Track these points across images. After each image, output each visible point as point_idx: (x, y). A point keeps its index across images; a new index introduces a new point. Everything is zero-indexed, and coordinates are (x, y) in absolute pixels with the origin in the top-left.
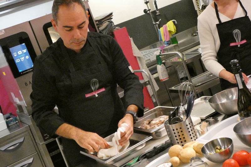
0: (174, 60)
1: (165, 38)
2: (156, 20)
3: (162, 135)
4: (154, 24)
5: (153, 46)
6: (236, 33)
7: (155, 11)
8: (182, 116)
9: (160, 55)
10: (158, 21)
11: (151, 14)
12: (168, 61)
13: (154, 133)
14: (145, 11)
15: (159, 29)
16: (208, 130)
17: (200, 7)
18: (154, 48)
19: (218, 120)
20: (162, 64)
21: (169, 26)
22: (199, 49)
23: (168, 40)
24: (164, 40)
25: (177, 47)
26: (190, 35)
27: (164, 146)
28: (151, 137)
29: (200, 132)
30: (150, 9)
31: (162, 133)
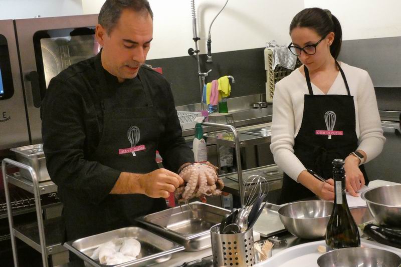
0: (221, 135)
1: (210, 100)
2: (204, 70)
3: (200, 247)
4: (200, 75)
5: (188, 107)
6: (330, 117)
7: (206, 55)
8: (241, 225)
9: (202, 124)
10: (206, 72)
11: (198, 57)
12: (212, 136)
13: (188, 242)
14: (190, 51)
15: (206, 84)
16: (271, 256)
17: (272, 67)
18: (190, 111)
19: (287, 242)
20: (202, 139)
21: (221, 84)
22: (263, 129)
23: (215, 103)
24: (208, 103)
25: (231, 118)
26: (248, 105)
27: (200, 264)
28: (183, 248)
29: (259, 255)
30: (198, 49)
31: (201, 244)
